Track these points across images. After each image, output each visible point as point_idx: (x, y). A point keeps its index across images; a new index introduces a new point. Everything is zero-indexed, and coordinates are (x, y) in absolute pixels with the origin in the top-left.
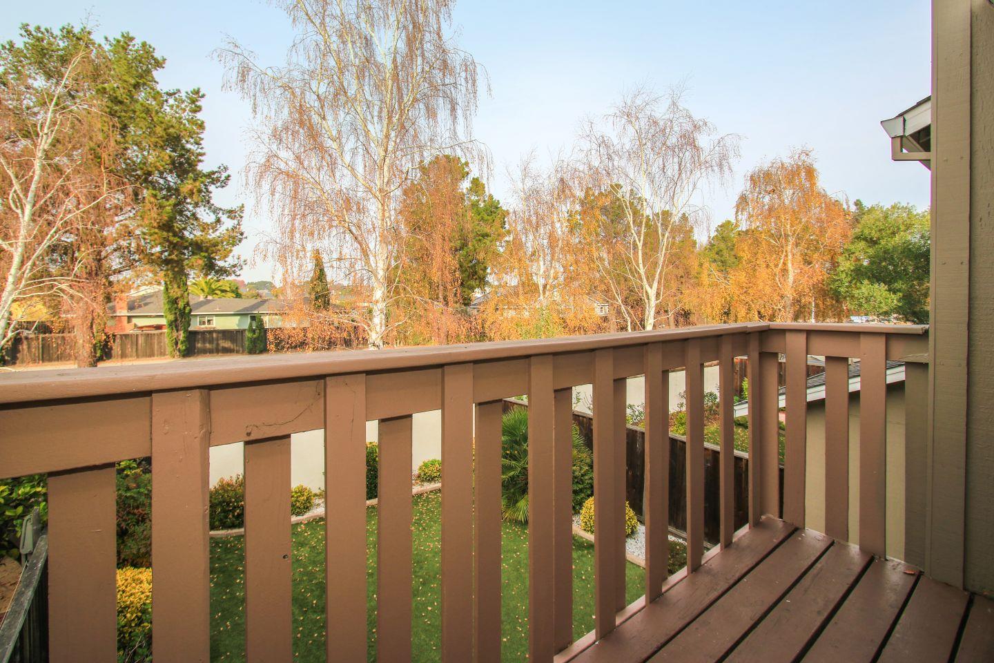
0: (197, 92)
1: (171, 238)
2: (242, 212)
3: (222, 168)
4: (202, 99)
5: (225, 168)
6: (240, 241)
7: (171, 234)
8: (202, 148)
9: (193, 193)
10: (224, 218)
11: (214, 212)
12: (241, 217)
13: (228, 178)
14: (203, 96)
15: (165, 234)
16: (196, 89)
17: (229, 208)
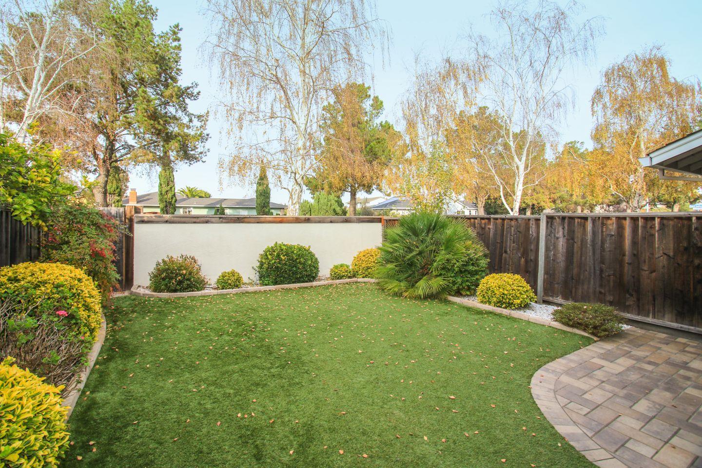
0: (177, 26)
1: (157, 126)
2: (207, 116)
3: (194, 84)
4: (181, 32)
5: (196, 84)
6: (206, 140)
7: (156, 122)
8: (180, 65)
9: (173, 96)
10: (195, 120)
11: (188, 116)
12: (207, 121)
13: (198, 93)
14: (181, 30)
15: (152, 122)
16: (176, 24)
17: (199, 114)
